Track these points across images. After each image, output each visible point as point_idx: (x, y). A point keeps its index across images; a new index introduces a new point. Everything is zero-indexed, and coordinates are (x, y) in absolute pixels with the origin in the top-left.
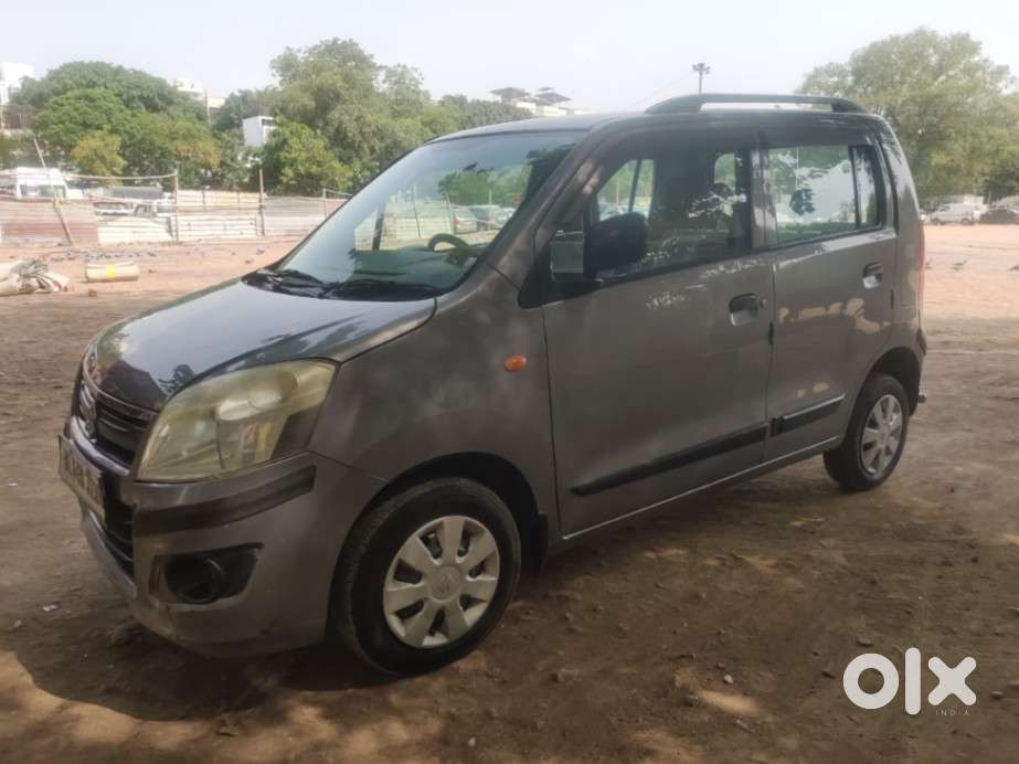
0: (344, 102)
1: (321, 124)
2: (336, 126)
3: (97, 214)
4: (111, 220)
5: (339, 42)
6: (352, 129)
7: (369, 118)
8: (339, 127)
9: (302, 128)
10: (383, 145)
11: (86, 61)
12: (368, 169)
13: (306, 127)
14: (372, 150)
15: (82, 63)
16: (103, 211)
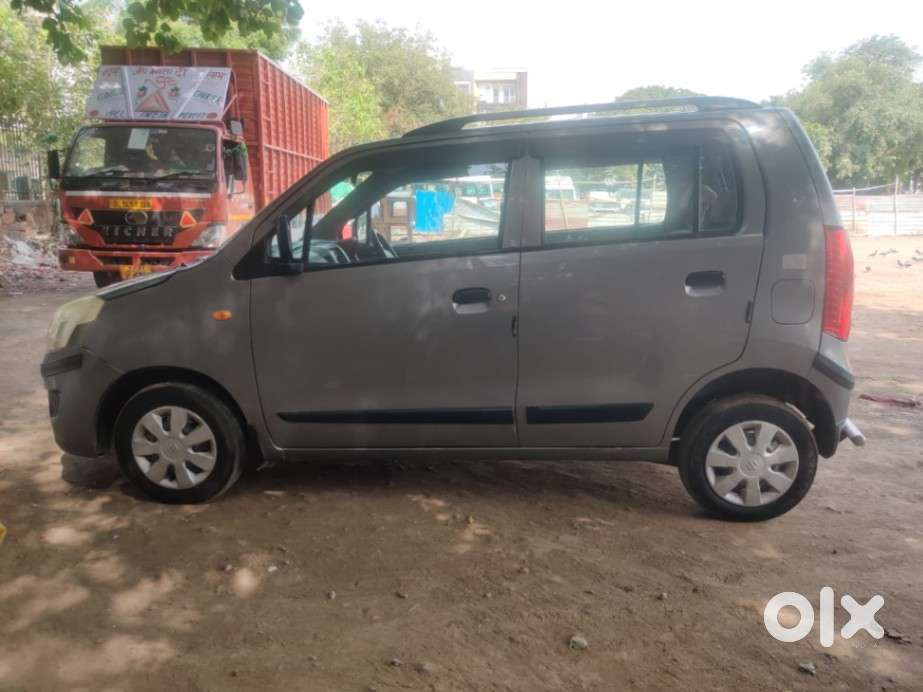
0: (867, 97)
1: (837, 121)
2: (853, 122)
3: (591, 211)
4: (599, 217)
5: (878, 39)
6: (869, 124)
7: (891, 111)
8: (856, 122)
9: (816, 127)
10: (903, 139)
11: (645, 86)
12: (883, 163)
13: (819, 125)
14: (890, 144)
15: (641, 89)
16: (597, 209)
